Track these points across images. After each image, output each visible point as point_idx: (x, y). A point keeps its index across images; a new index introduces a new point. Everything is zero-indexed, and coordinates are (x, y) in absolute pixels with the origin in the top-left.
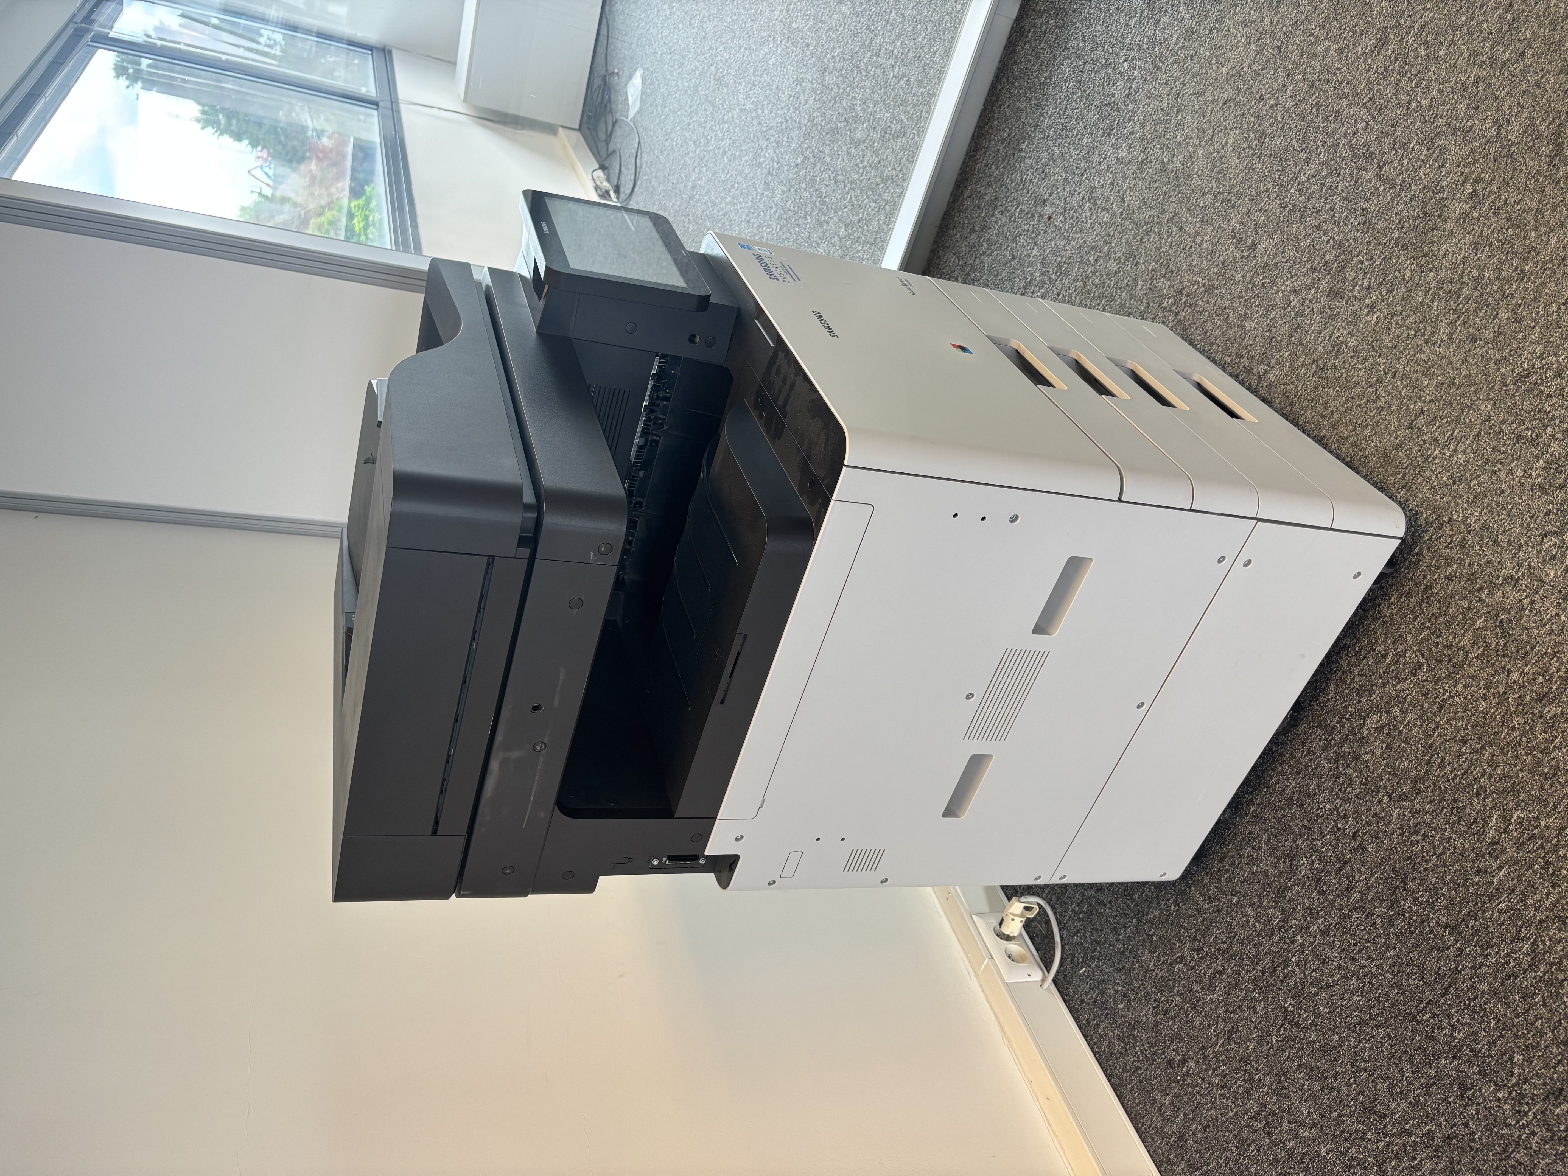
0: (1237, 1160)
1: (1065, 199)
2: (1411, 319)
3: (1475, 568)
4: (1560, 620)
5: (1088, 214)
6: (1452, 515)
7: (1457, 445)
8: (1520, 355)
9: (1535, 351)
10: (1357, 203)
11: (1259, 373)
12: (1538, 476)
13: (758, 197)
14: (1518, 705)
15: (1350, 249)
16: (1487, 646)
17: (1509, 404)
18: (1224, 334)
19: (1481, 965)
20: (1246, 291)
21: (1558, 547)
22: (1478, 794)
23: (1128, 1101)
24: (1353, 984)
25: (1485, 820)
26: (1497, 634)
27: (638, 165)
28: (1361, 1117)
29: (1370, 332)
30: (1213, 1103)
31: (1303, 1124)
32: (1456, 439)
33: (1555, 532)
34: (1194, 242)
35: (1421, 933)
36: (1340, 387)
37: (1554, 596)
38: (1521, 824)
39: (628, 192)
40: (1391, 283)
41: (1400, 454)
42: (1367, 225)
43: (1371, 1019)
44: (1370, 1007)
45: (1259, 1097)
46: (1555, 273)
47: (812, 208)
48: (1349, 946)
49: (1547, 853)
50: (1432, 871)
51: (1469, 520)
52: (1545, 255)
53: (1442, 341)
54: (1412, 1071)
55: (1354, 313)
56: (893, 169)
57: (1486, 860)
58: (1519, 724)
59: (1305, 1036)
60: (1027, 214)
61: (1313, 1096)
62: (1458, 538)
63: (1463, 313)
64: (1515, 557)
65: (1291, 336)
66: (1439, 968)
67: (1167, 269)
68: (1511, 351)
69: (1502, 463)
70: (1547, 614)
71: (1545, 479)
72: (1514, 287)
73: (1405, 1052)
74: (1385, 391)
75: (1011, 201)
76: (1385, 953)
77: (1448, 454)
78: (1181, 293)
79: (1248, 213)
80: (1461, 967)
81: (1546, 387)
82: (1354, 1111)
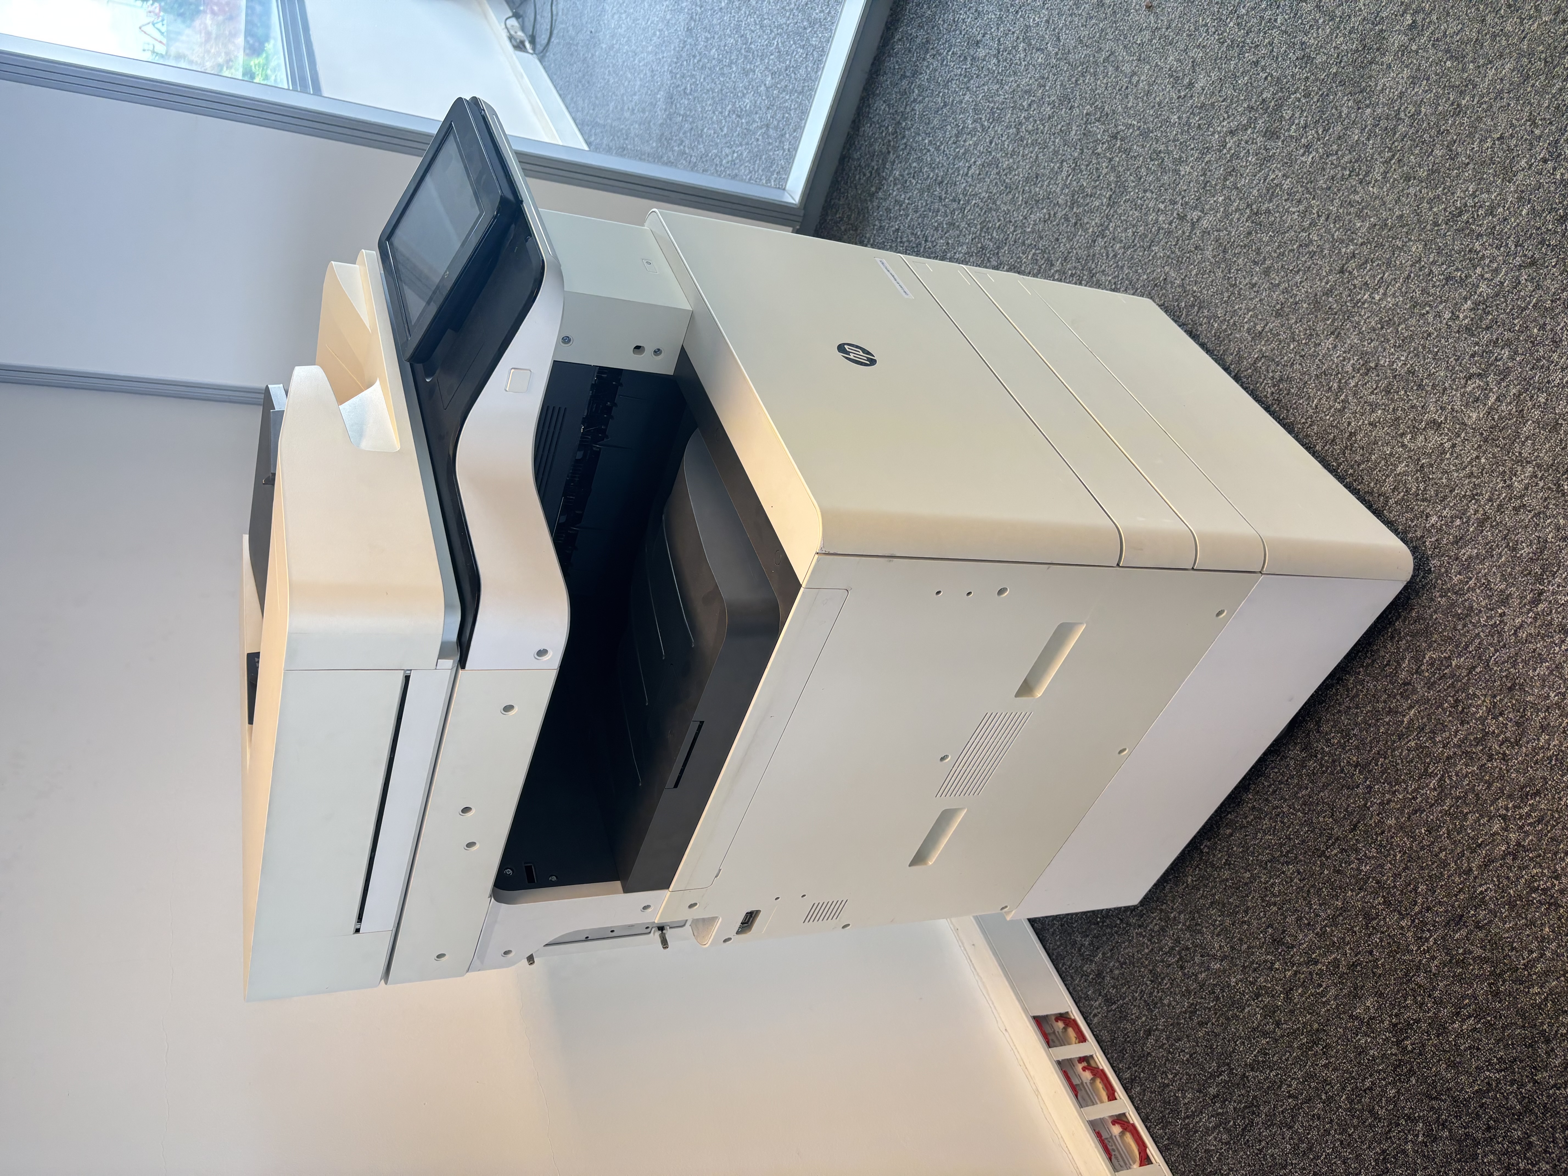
0: (1151, 993)
1: (999, 40)
2: (1346, 159)
3: (1399, 413)
4: (1480, 463)
5: (1022, 56)
6: (1379, 360)
7: (1387, 289)
8: (1453, 194)
9: (1468, 188)
10: (1296, 37)
11: (1192, 220)
12: (1466, 317)
13: (681, 45)
14: (1435, 548)
15: (1288, 86)
16: (1407, 491)
17: (1440, 244)
18: (1158, 180)
19: (1389, 801)
20: (1182, 134)
21: (1482, 389)
22: (1392, 638)
23: (1050, 943)
24: (1266, 824)
25: (1398, 662)
26: (1417, 479)
27: (554, 13)
28: (1270, 948)
29: (1305, 173)
30: (1130, 941)
31: (1214, 957)
32: (1386, 282)
33: (1480, 374)
34: (1130, 82)
35: (1332, 773)
36: (1273, 232)
37: (1476, 439)
38: (1432, 664)
39: (545, 42)
40: (1328, 121)
41: (1330, 299)
42: (1307, 59)
43: (1281, 856)
44: (1281, 845)
45: (1173, 934)
46: (1491, 107)
47: (737, 56)
48: (1263, 788)
49: (1457, 692)
50: (1345, 713)
51: (1395, 365)
52: (1483, 87)
53: (1376, 181)
54: (1320, 904)
55: (1290, 154)
56: (820, 12)
57: (1398, 700)
58: (1435, 567)
59: (1219, 874)
60: (960, 57)
61: (1225, 930)
62: (1383, 384)
63: (1399, 151)
64: (1439, 400)
65: (1225, 179)
66: (1349, 805)
67: (1102, 112)
68: (1444, 189)
69: (1430, 306)
70: (1468, 457)
71: (1472, 320)
72: (1450, 122)
73: (1313, 886)
74: (1318, 235)
75: (943, 44)
76: (1297, 793)
77: (1377, 297)
78: (1116, 138)
79: (1185, 50)
80: (1369, 804)
81: (1477, 226)
82: (1263, 943)
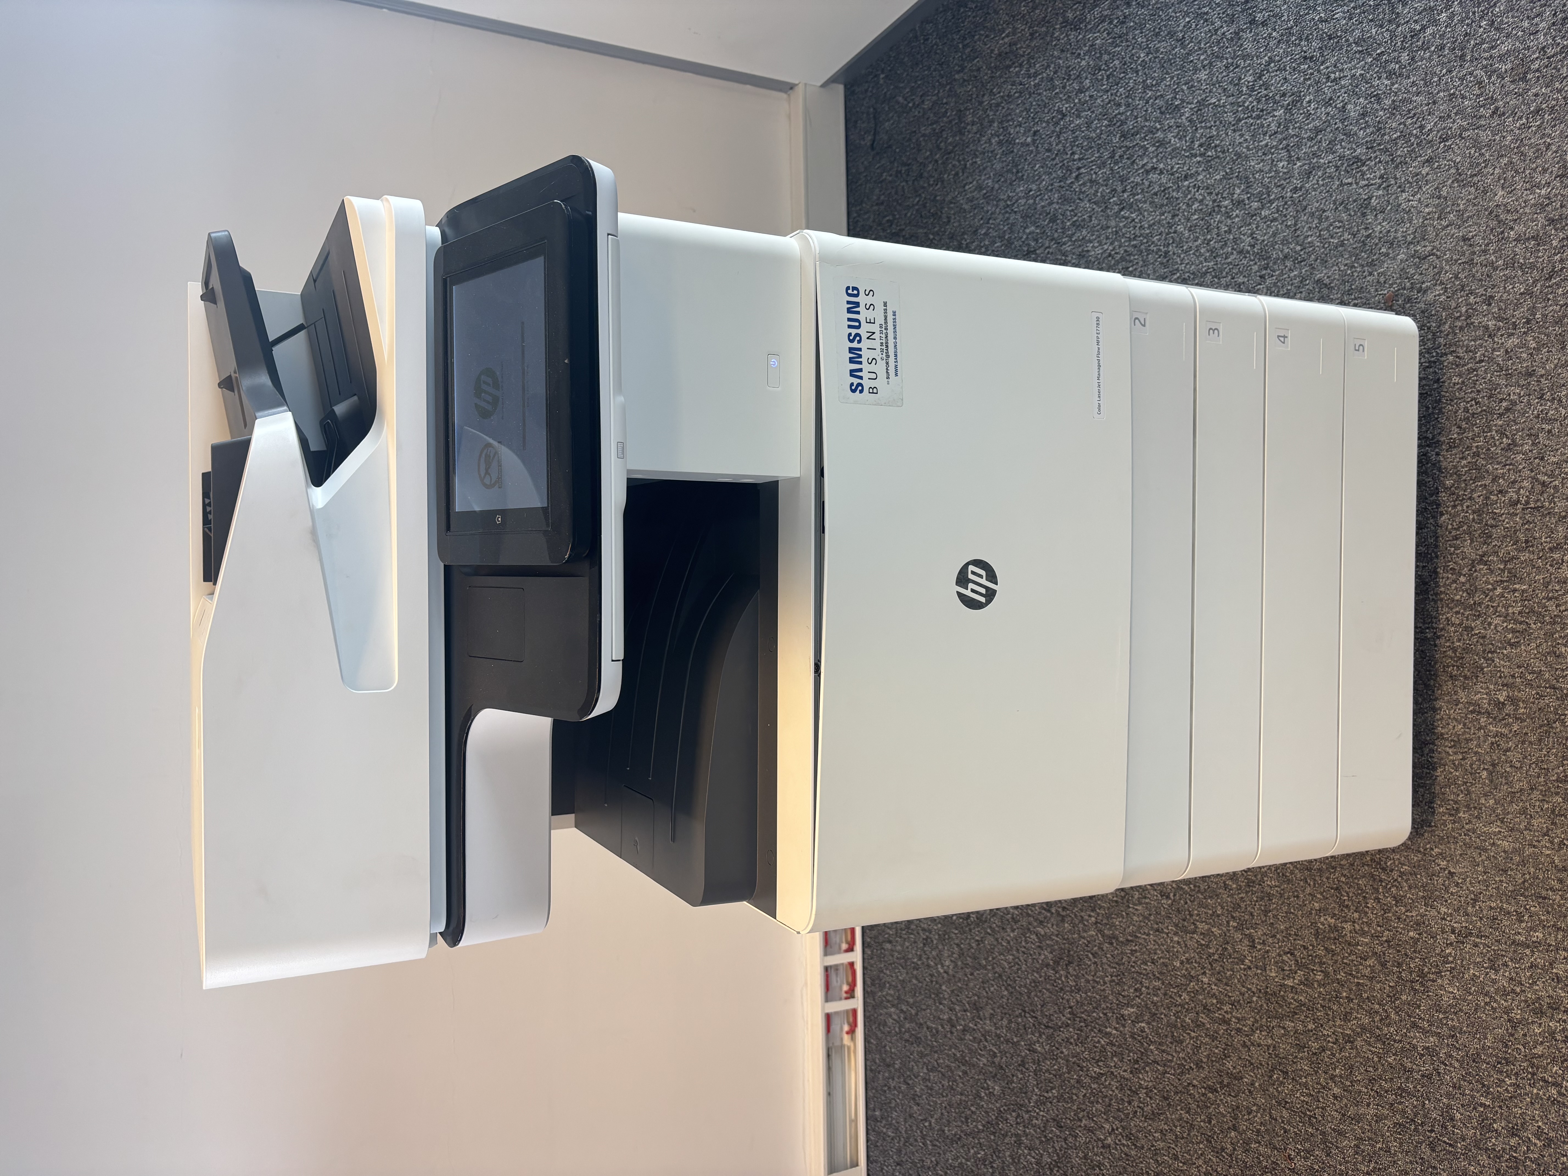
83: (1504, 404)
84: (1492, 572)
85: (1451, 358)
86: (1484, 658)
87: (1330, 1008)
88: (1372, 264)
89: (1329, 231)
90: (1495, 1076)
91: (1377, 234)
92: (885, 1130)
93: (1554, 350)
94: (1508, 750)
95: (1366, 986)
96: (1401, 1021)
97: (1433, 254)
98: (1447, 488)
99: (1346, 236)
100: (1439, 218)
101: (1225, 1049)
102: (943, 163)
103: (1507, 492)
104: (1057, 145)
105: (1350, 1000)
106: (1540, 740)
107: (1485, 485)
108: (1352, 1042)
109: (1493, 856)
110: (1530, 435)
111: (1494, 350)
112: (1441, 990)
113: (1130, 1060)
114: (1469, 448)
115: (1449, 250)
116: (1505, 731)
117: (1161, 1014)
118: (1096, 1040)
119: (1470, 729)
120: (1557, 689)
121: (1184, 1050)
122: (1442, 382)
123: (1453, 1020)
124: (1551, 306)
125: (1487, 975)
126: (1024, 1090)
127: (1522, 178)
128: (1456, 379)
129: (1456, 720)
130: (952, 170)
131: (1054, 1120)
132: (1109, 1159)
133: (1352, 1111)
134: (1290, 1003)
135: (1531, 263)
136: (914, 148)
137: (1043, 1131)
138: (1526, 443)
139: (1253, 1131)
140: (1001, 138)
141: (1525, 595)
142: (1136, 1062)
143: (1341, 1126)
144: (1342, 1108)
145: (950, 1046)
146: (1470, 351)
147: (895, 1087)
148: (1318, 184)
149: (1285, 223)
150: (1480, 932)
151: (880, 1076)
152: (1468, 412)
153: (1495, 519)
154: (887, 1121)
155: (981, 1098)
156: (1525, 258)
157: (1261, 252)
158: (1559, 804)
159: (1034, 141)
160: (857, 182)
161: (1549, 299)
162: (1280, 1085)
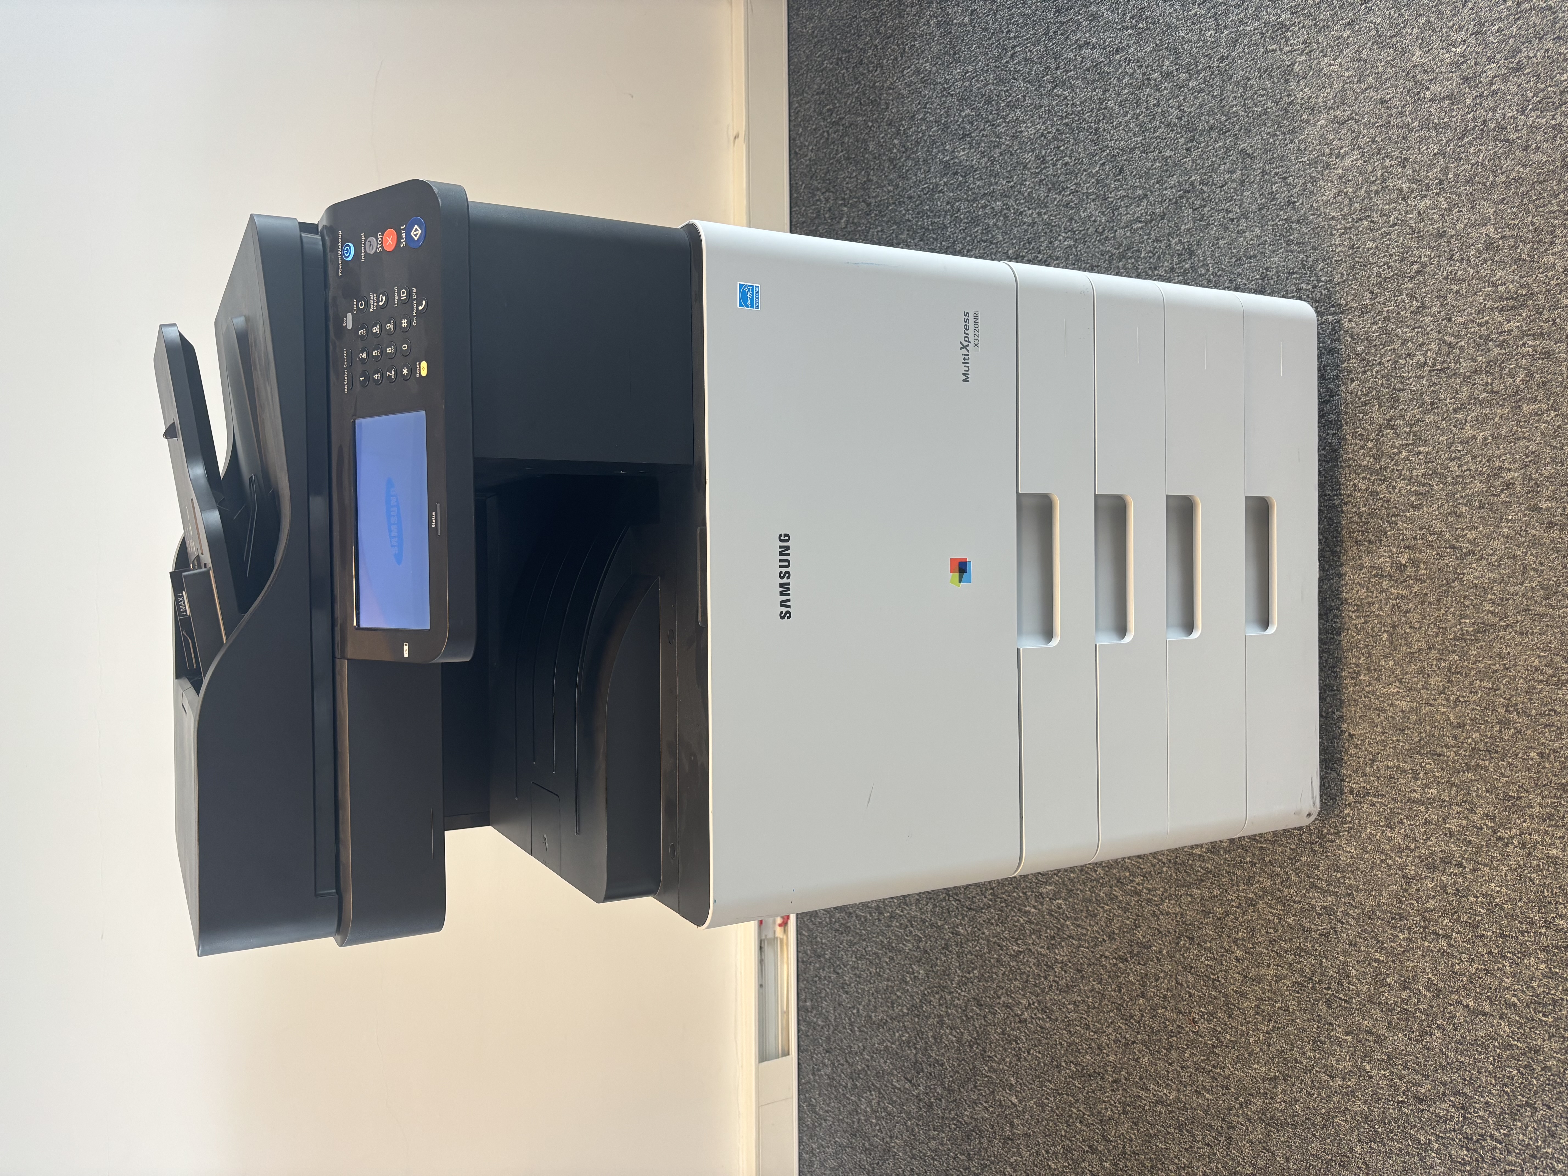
83: (1415, 267)
84: (1398, 436)
85: (1366, 223)
86: (1388, 522)
87: (1234, 874)
88: (1293, 131)
89: (1253, 100)
90: (1389, 932)
91: (1299, 101)
92: (815, 1020)
93: (1464, 209)
94: (1408, 611)
95: (1269, 850)
96: (1301, 882)
97: (1352, 119)
98: (1358, 355)
99: (1269, 104)
100: (1359, 81)
101: (1135, 920)
102: (883, 48)
103: (1415, 355)
104: (993, 24)
105: (1253, 864)
106: (1439, 600)
107: (1394, 349)
108: (1254, 905)
109: (1391, 717)
110: (1438, 297)
111: (1407, 213)
112: (1339, 850)
113: (1047, 937)
114: (1380, 313)
115: (1367, 113)
116: (1405, 592)
117: (1077, 890)
118: (1015, 919)
119: (1372, 592)
120: (1457, 548)
121: (1097, 924)
122: (1357, 248)
123: (1349, 878)
124: (1462, 165)
125: (1383, 833)
126: (947, 972)
127: (1439, 37)
128: (1370, 244)
129: (1360, 584)
130: (891, 56)
131: (974, 999)
132: (1025, 1033)
133: (1253, 973)
134: (1198, 871)
135: (1445, 123)
136: (854, 34)
137: (964, 1011)
138: (1435, 305)
139: (1160, 997)
140: (940, 19)
141: (1429, 457)
142: (1053, 938)
143: (1243, 988)
144: (1244, 970)
145: (878, 933)
146: (1384, 215)
147: (825, 977)
148: (1244, 52)
149: (1211, 93)
150: (1377, 792)
151: (812, 968)
152: (1380, 277)
153: (1402, 383)
154: (818, 1011)
155: (907, 983)
156: (1439, 118)
157: (1188, 124)
158: (1456, 662)
159: (971, 20)
160: (798, 72)
161: (1461, 159)
162: (1185, 951)
